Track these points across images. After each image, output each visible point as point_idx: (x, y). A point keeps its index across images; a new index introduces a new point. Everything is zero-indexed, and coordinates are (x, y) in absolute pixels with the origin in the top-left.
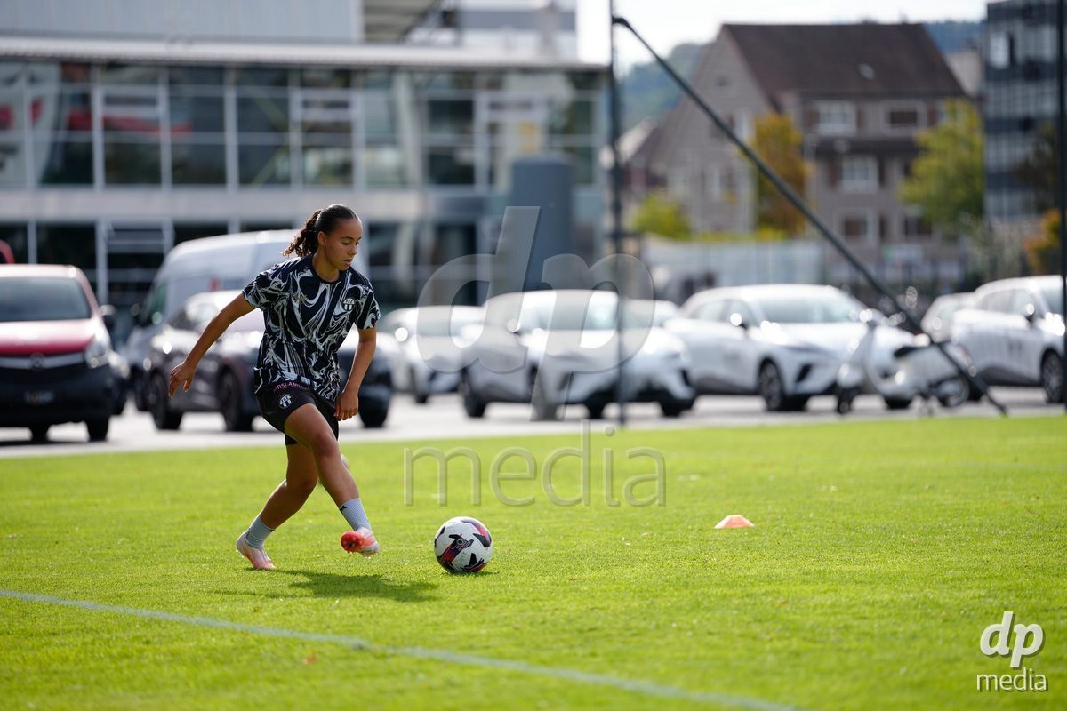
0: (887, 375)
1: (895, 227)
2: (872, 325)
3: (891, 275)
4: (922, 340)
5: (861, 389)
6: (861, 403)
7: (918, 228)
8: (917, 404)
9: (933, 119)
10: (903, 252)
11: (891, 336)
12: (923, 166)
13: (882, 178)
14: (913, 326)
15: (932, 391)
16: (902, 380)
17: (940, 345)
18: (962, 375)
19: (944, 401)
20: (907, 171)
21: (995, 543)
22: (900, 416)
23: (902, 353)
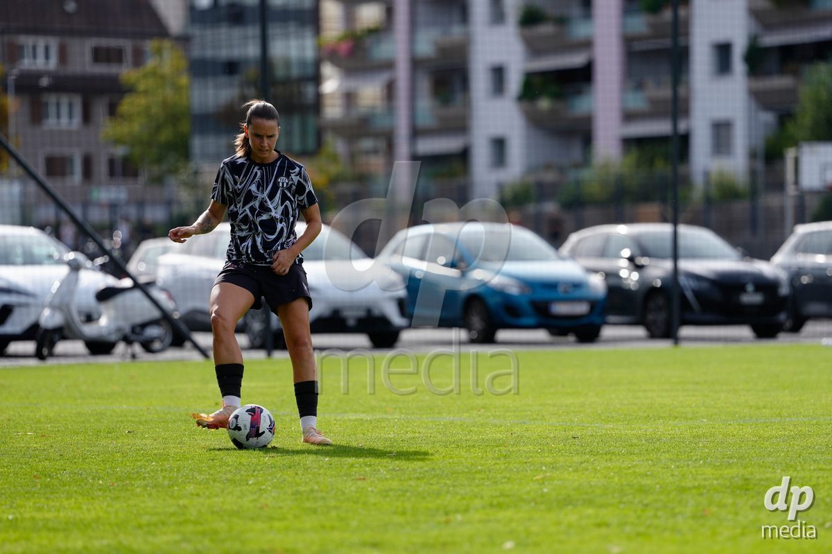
0: (90, 318)
1: (101, 168)
2: (75, 267)
3: (97, 216)
4: (127, 283)
5: (62, 333)
6: (62, 347)
7: (123, 169)
8: (121, 348)
9: (139, 58)
10: (108, 193)
11: (93, 279)
12: (128, 105)
13: (87, 117)
14: (117, 268)
15: (136, 335)
16: (105, 323)
17: (143, 288)
18: (165, 318)
19: (147, 346)
20: (112, 111)
21: (191, 488)
22: (102, 360)
23: (105, 295)
